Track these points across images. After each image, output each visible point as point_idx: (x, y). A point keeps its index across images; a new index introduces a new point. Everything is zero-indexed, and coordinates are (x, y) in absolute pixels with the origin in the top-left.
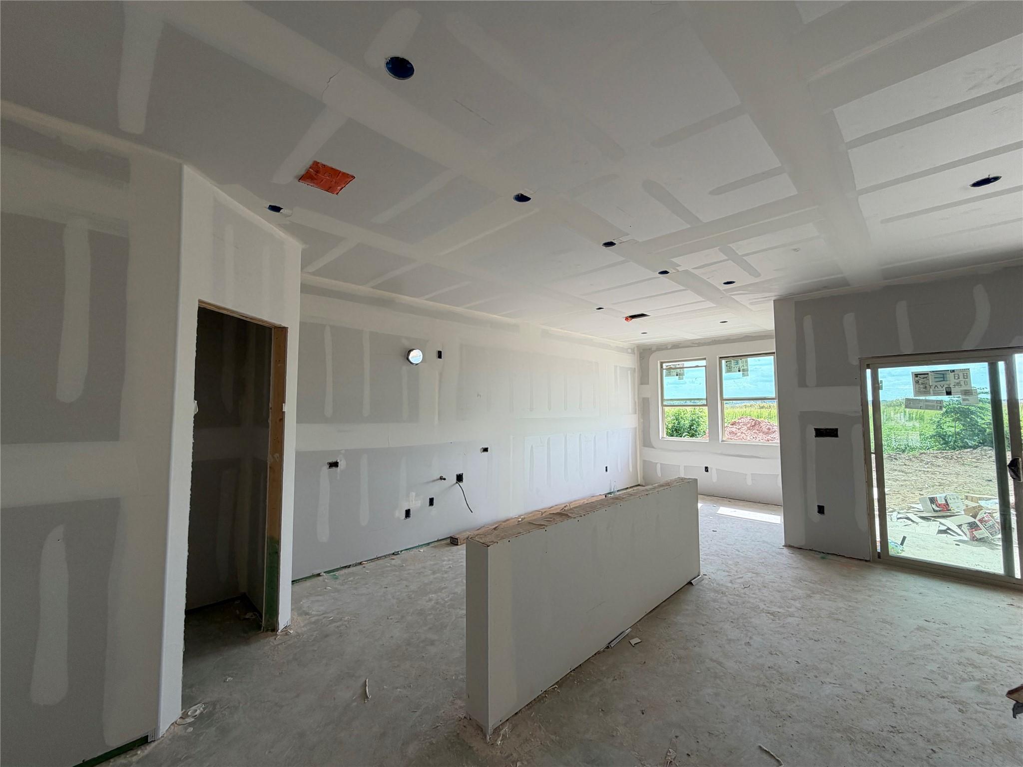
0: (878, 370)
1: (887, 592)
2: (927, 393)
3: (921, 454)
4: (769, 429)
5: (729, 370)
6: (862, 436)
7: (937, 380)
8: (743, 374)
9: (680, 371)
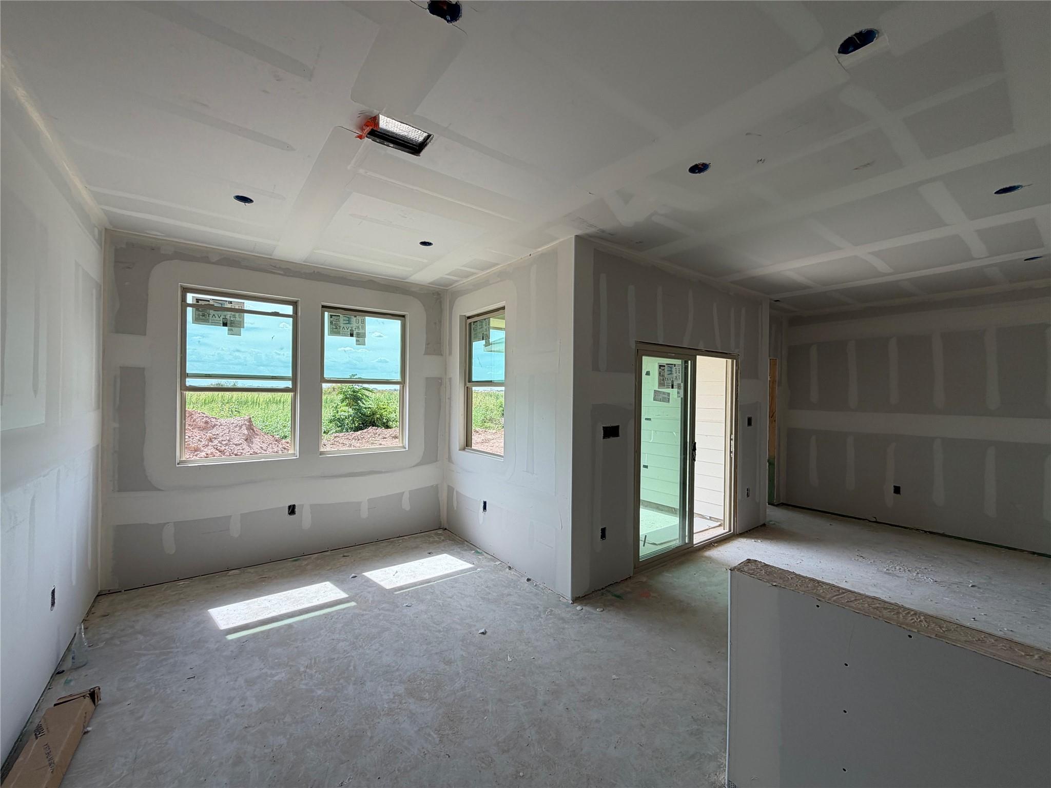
0: (642, 357)
2: (664, 385)
4: (206, 422)
5: (335, 330)
6: (634, 433)
7: (668, 373)
8: (357, 341)
9: (234, 316)
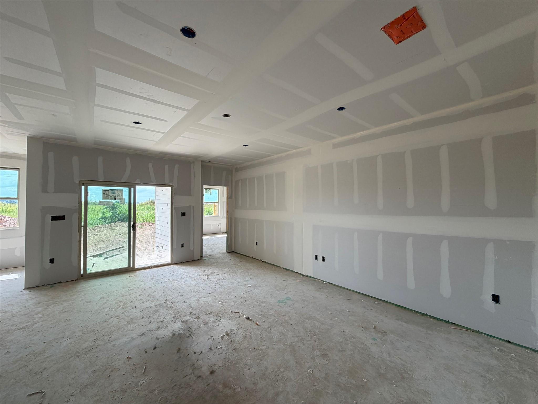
0: (87, 187)
1: (87, 290)
2: (107, 198)
3: (95, 227)
6: (78, 219)
7: (112, 193)
